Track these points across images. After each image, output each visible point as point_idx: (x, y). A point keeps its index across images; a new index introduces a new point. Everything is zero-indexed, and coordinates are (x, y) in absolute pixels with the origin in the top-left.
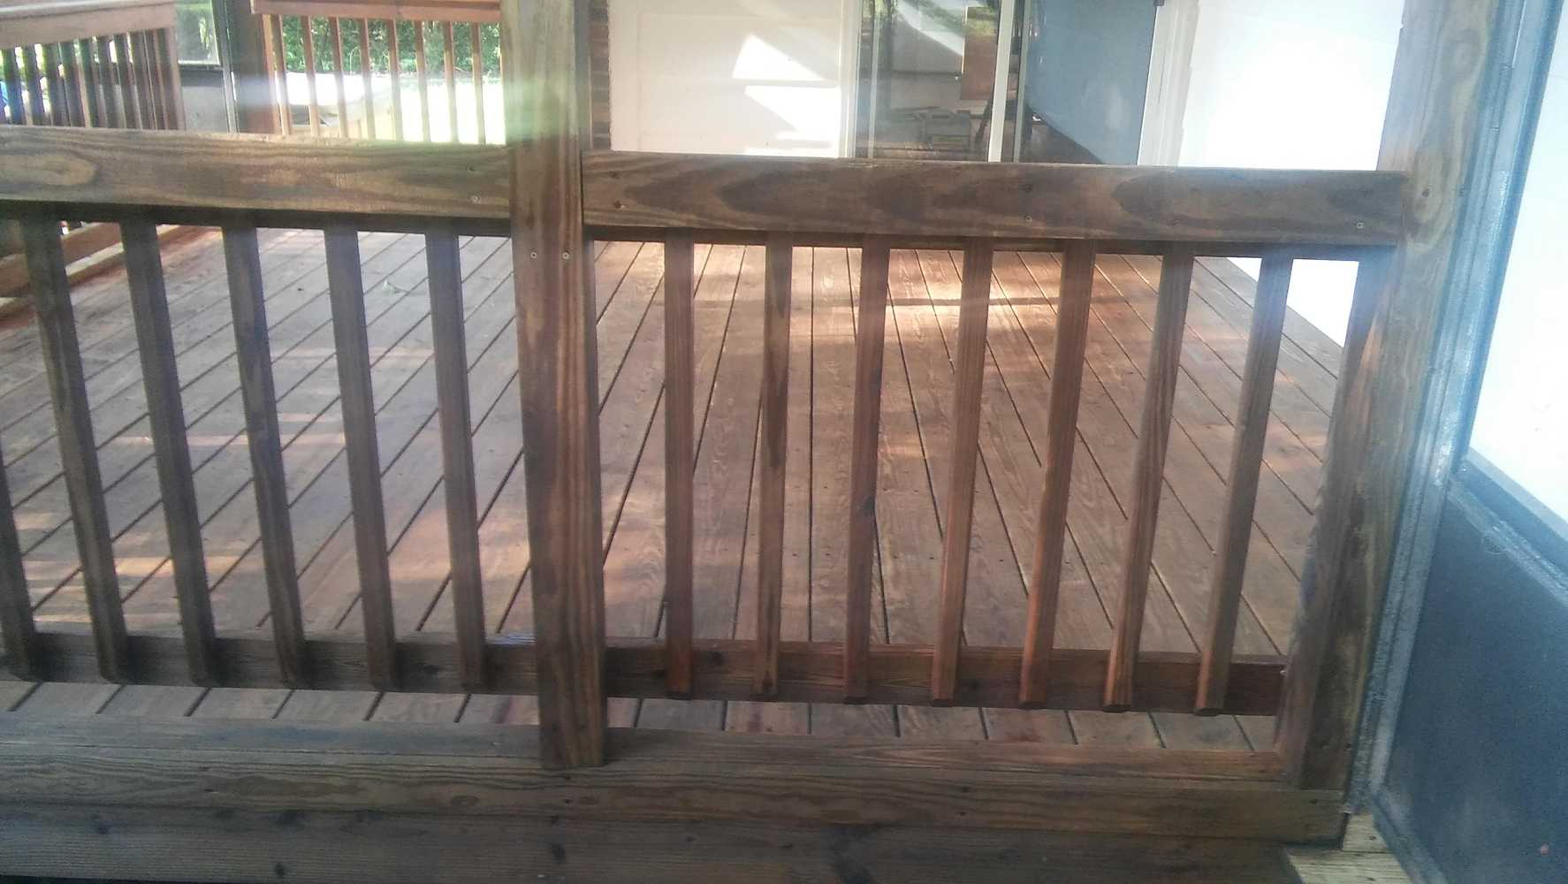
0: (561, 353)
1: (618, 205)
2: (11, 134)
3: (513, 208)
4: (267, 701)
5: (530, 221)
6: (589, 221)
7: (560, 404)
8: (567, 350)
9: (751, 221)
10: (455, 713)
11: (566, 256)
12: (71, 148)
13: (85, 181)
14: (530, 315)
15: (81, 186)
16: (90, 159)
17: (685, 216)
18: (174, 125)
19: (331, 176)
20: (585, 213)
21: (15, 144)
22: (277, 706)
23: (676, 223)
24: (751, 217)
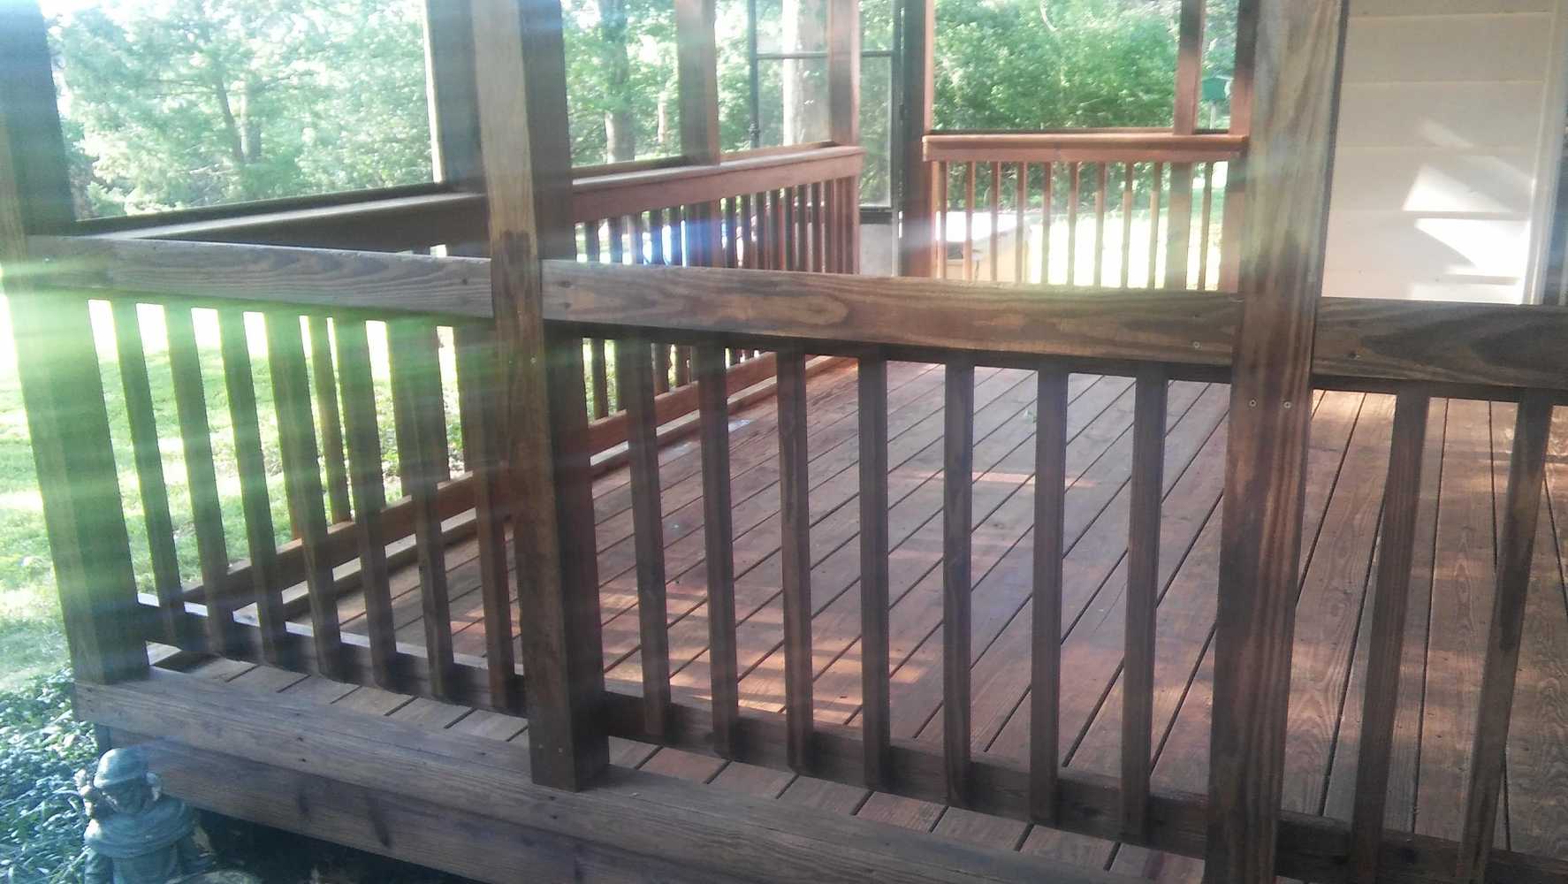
0: (1270, 505)
1: (1353, 354)
2: (784, 278)
3: (1236, 356)
4: (924, 813)
5: (1253, 368)
6: (1318, 371)
7: (1263, 556)
8: (1277, 501)
9: (1510, 375)
10: (1104, 860)
11: (1288, 405)
12: (830, 291)
13: (837, 320)
14: (1241, 465)
15: (833, 326)
16: (843, 301)
17: (1430, 368)
18: (850, 271)
19: (1055, 320)
20: (1315, 362)
21: (785, 287)
22: (933, 819)
23: (1419, 376)
24: (1510, 372)
